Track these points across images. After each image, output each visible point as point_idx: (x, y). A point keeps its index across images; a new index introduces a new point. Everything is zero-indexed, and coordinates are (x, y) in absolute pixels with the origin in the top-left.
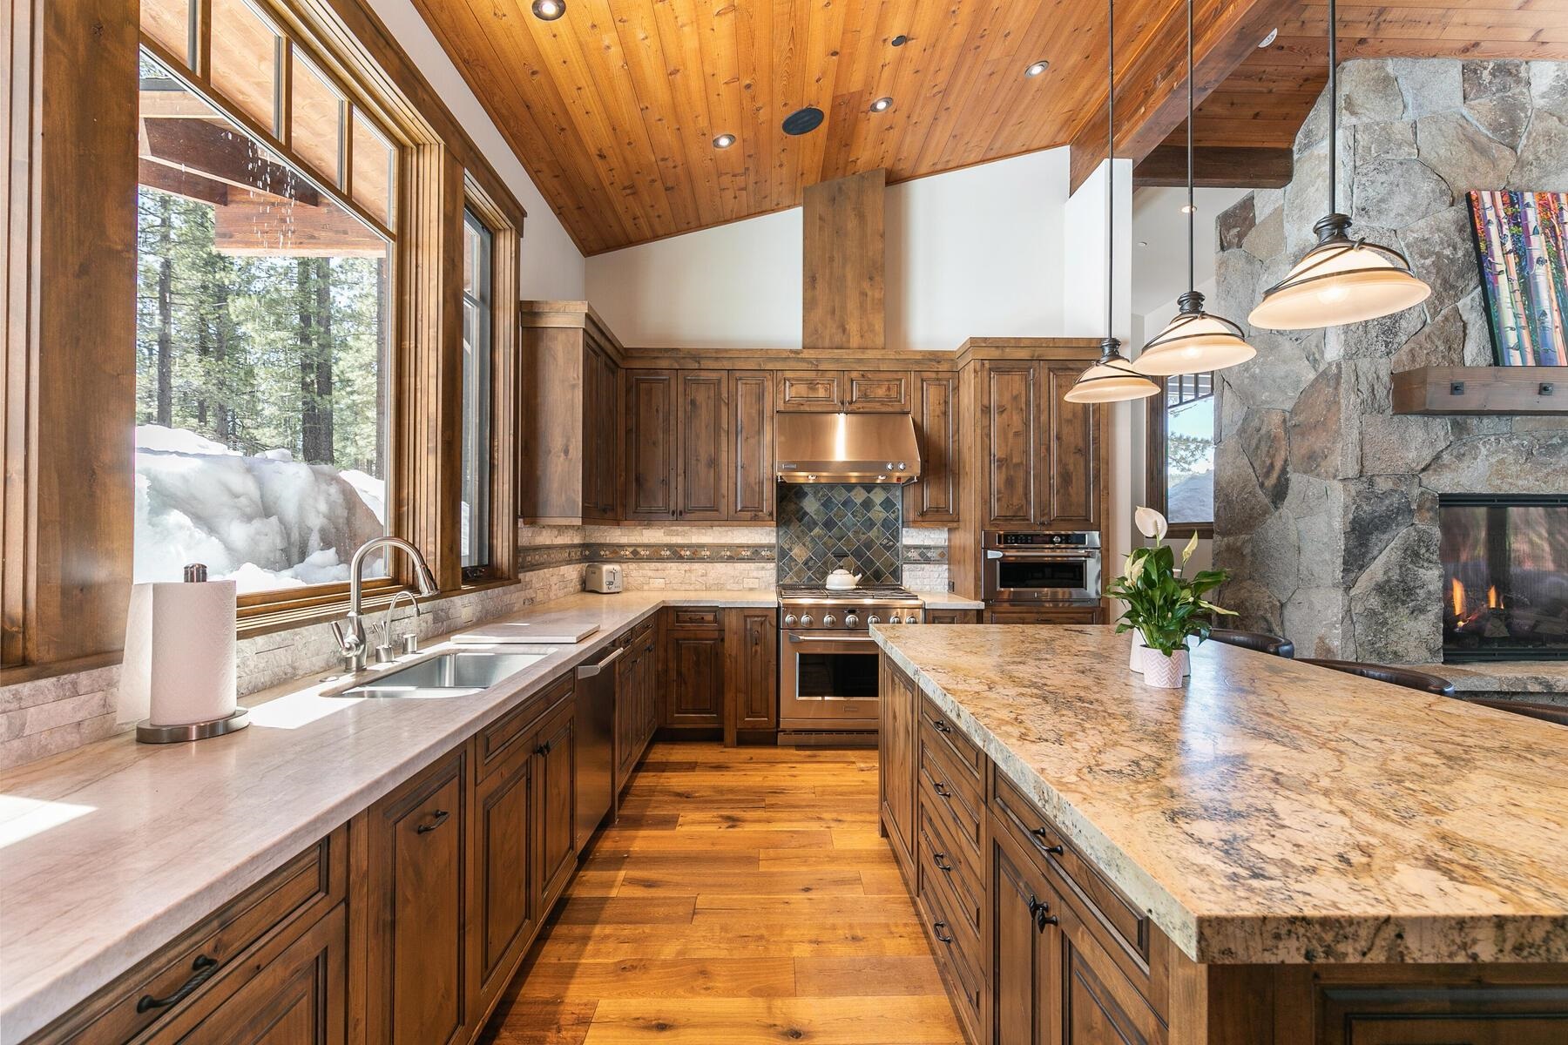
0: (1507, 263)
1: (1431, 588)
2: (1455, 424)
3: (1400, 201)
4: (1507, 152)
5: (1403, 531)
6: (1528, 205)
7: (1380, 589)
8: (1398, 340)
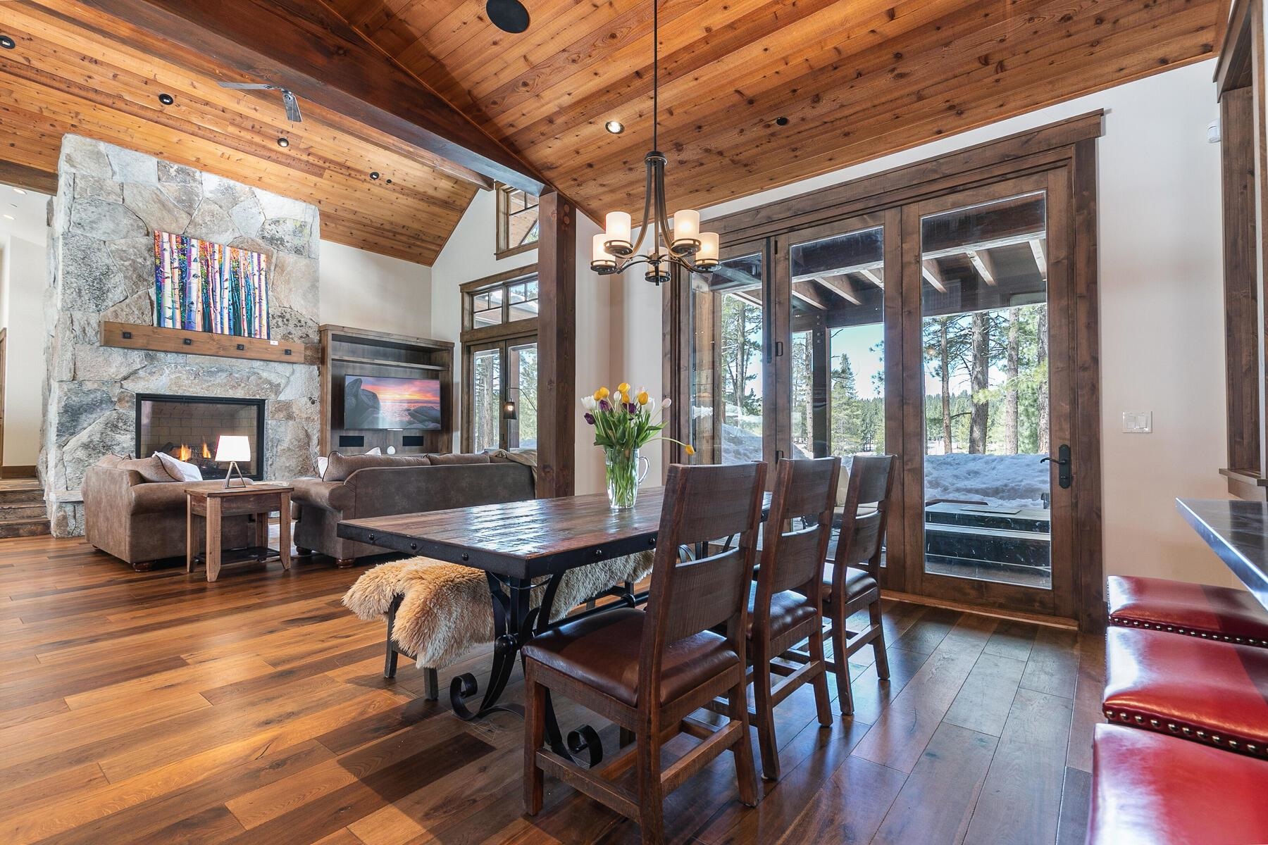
0: (173, 273)
1: (125, 445)
2: (146, 356)
3: (106, 225)
4: (184, 215)
5: (107, 413)
6: (193, 246)
7: (86, 446)
8: (105, 304)
